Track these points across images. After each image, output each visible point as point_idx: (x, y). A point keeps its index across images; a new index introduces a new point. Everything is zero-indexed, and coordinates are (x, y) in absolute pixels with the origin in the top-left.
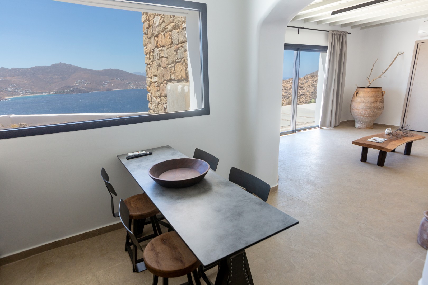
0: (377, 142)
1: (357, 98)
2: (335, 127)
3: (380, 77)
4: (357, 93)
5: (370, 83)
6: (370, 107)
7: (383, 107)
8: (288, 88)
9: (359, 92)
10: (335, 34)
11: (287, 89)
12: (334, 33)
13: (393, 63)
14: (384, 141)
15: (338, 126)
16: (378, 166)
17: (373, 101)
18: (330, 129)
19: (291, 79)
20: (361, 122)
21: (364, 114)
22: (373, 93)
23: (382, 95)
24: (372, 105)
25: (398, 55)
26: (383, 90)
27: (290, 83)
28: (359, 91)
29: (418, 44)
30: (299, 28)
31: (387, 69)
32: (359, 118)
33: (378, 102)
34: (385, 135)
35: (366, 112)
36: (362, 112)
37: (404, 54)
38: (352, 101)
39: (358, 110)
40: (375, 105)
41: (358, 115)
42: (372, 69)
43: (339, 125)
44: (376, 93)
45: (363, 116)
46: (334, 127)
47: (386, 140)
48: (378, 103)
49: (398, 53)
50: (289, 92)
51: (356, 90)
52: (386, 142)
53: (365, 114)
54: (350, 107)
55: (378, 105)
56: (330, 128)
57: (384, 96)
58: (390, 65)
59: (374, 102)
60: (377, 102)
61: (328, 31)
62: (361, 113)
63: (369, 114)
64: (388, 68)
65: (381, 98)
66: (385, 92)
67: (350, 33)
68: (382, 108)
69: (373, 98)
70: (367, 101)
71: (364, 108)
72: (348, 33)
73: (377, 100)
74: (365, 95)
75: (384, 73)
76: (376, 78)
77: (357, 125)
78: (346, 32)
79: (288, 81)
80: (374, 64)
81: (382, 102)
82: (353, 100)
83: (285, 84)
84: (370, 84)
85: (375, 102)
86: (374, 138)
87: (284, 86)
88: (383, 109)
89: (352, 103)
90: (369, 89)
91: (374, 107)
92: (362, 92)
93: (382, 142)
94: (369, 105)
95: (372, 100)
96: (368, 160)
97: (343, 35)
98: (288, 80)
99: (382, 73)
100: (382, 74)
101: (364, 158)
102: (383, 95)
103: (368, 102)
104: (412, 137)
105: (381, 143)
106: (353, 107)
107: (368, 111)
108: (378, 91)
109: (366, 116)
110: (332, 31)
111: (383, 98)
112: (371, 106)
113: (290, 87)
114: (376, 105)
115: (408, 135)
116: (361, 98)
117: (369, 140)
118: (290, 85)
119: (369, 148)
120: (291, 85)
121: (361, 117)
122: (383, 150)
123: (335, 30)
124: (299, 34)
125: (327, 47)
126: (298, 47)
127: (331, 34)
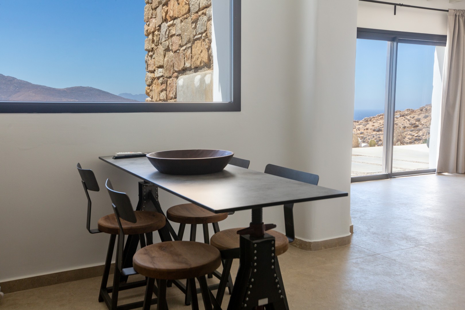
10: (460, 15)
12: (458, 14)
18: (456, 176)
30: (395, 5)
61: (448, 11)
110: (454, 10)
123: (460, 9)
124: (395, 14)
125: (446, 36)
126: (393, 36)
127: (453, 15)
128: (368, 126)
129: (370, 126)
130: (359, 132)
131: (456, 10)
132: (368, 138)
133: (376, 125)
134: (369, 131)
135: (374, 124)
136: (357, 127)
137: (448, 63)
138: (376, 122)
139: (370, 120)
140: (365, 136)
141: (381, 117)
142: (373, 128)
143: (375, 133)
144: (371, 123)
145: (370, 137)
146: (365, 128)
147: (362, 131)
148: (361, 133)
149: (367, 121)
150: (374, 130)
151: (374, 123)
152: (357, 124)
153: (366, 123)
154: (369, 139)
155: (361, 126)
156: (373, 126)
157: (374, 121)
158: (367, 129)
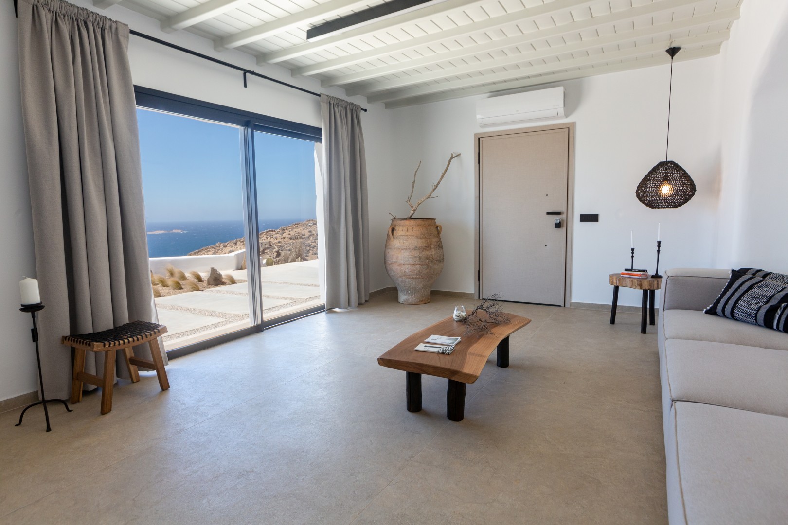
0: (438, 353)
1: (395, 241)
2: (360, 304)
3: (429, 198)
4: (393, 230)
5: (414, 208)
6: (420, 258)
7: (442, 257)
8: (306, 236)
9: (397, 228)
10: (335, 103)
11: (304, 237)
12: (332, 102)
13: (446, 171)
14: (456, 345)
15: (366, 301)
16: (451, 422)
17: (424, 245)
18: (350, 312)
19: (309, 221)
20: (409, 290)
21: (410, 273)
22: (422, 229)
23: (437, 233)
24: (423, 253)
25: (452, 158)
26: (438, 222)
27: (309, 227)
28: (395, 226)
29: (479, 138)
30: (246, 71)
31: (439, 183)
32: (402, 281)
33: (432, 247)
34: (455, 324)
35: (414, 268)
36: (407, 269)
37: (461, 155)
38: (385, 248)
39: (400, 264)
40: (427, 253)
41: (401, 277)
42: (414, 183)
43: (367, 299)
44: (427, 229)
45: (410, 277)
46: (358, 307)
47: (459, 342)
48: (433, 250)
49: (452, 155)
50: (308, 243)
51: (391, 224)
52: (458, 347)
53: (413, 274)
54: (385, 259)
55: (433, 253)
56: (350, 309)
57: (442, 235)
58: (443, 175)
59: (425, 248)
60: (430, 246)
61: (319, 95)
62: (405, 272)
63: (419, 273)
64: (440, 181)
65: (436, 239)
66: (441, 228)
67: (365, 110)
68: (441, 260)
69: (423, 240)
70: (412, 247)
71: (410, 260)
72: (362, 109)
73: (431, 243)
74: (407, 233)
75: (435, 189)
76: (423, 200)
77: (403, 297)
78: (357, 106)
79: (304, 225)
80: (416, 172)
81: (440, 246)
82: (388, 244)
83: (301, 228)
84: (414, 210)
85: (427, 247)
86: (433, 338)
87: (299, 233)
88: (443, 262)
89: (388, 251)
90: (412, 221)
91: (428, 258)
92: (401, 228)
93: (450, 352)
94: (417, 254)
95: (420, 243)
96: (425, 404)
97: (352, 110)
98: (305, 222)
99: (431, 190)
100: (432, 192)
101: (414, 402)
102: (439, 233)
103: (414, 247)
104: (507, 324)
105: (448, 354)
106: (389, 260)
107: (418, 266)
108: (429, 225)
109: (416, 278)
110: (327, 96)
111: (439, 238)
112: (421, 255)
113: (309, 234)
114: (430, 254)
115: (499, 318)
116: (401, 241)
117: (421, 347)
118: (308, 231)
119: (422, 375)
120: (310, 230)
121: (407, 280)
122: (455, 378)
123: (334, 96)
124: (245, 86)
125: (320, 130)
126: (247, 119)
127: (327, 103)
128: (284, 235)
129: (286, 234)
130: (276, 241)
131: (330, 97)
132: (285, 246)
133: (292, 233)
134: (286, 239)
135: (290, 233)
136: (274, 236)
137: (327, 165)
138: (292, 230)
139: (287, 229)
140: (283, 245)
141: (296, 225)
142: (290, 236)
143: (291, 241)
144: (287, 232)
145: (287, 245)
146: (282, 237)
147: (279, 240)
148: (279, 242)
149: (284, 230)
150: (290, 239)
151: (290, 231)
152: (274, 233)
153: (283, 232)
154: (287, 247)
155: (278, 235)
156: (290, 234)
157: (290, 230)
158: (284, 238)
